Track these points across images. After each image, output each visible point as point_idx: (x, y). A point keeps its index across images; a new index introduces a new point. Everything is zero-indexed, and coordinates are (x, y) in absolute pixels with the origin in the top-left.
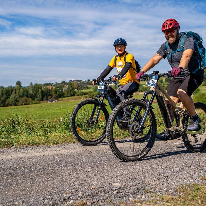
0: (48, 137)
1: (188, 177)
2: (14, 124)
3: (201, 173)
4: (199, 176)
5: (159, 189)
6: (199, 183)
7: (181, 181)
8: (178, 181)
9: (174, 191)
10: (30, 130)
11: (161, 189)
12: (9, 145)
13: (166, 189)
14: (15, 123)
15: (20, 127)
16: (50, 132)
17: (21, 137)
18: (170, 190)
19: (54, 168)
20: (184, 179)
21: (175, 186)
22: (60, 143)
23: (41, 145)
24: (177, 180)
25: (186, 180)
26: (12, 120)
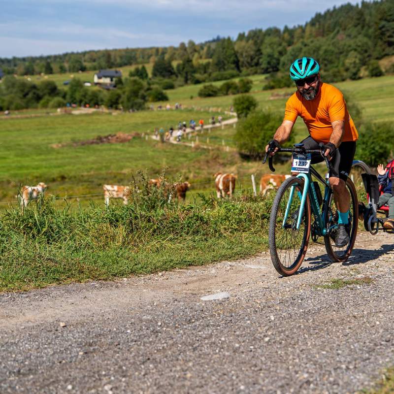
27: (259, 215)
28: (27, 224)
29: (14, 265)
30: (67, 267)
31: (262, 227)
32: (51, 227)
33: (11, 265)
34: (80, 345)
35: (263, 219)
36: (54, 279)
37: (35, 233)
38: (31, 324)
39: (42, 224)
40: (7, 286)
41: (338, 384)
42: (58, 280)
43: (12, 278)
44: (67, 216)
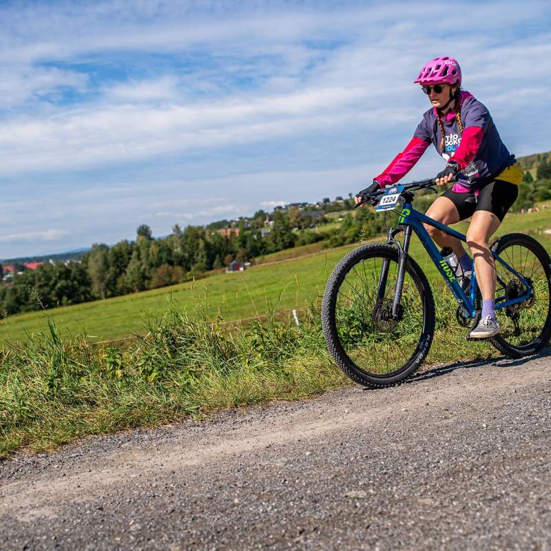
0: (287, 375)
2: (173, 343)
10: (223, 357)
12: (176, 414)
14: (175, 341)
15: (191, 350)
16: (283, 356)
17: (207, 383)
19: (364, 490)
22: (328, 389)
23: (272, 403)
26: (166, 333)
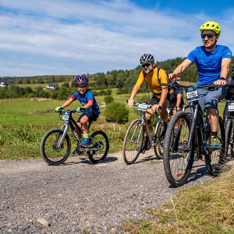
1: (129, 211)
3: (143, 205)
4: (142, 208)
5: (98, 228)
6: (144, 218)
7: (122, 216)
8: (119, 216)
9: (118, 230)
11: (100, 228)
13: (106, 228)
18: (113, 229)
20: (125, 213)
21: (116, 223)
24: (117, 214)
25: (128, 215)
27: (118, 137)
28: (20, 135)
29: (15, 149)
30: (37, 151)
31: (119, 142)
32: (31, 136)
33: (13, 149)
34: (44, 180)
35: (120, 139)
36: (32, 156)
37: (24, 138)
38: (23, 171)
39: (27, 135)
40: (11, 157)
41: (160, 196)
42: (33, 156)
43: (14, 154)
44: (37, 132)
